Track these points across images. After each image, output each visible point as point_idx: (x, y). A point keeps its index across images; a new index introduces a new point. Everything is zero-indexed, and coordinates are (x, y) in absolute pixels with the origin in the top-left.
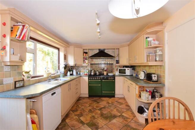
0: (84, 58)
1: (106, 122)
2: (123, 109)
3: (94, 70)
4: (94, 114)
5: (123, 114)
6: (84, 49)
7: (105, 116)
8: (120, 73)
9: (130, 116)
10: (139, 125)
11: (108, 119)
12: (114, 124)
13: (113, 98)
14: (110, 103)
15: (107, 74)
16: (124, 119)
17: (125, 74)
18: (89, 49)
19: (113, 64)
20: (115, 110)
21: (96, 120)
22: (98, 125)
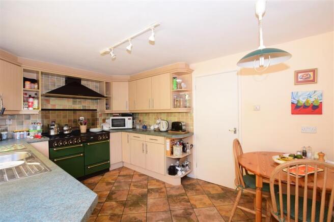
0: (26, 94)
1: (143, 209)
2: (141, 181)
3: (59, 124)
4: (110, 212)
5: (150, 187)
6: (25, 70)
7: (130, 203)
8: (113, 126)
9: (159, 185)
10: (177, 189)
11: (141, 204)
12: (154, 204)
13: (107, 174)
14: (114, 183)
15: (88, 130)
16: (157, 191)
17: (125, 126)
18: (42, 73)
19: (96, 110)
20: (133, 188)
21: (124, 216)
22: (136, 220)
